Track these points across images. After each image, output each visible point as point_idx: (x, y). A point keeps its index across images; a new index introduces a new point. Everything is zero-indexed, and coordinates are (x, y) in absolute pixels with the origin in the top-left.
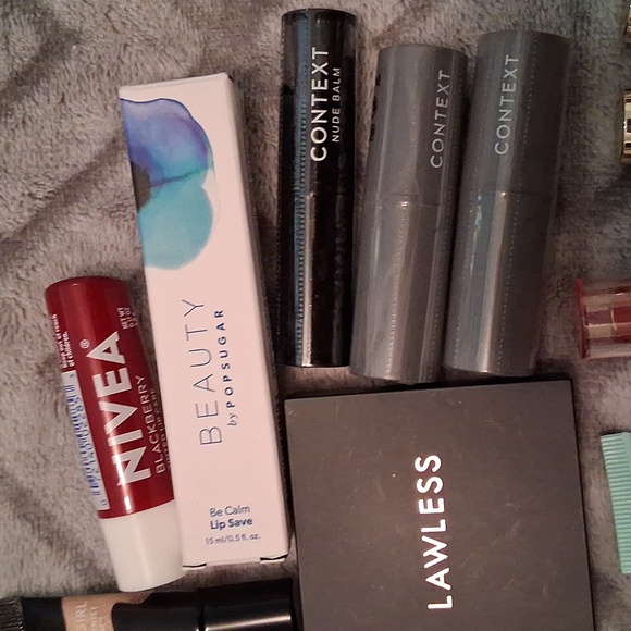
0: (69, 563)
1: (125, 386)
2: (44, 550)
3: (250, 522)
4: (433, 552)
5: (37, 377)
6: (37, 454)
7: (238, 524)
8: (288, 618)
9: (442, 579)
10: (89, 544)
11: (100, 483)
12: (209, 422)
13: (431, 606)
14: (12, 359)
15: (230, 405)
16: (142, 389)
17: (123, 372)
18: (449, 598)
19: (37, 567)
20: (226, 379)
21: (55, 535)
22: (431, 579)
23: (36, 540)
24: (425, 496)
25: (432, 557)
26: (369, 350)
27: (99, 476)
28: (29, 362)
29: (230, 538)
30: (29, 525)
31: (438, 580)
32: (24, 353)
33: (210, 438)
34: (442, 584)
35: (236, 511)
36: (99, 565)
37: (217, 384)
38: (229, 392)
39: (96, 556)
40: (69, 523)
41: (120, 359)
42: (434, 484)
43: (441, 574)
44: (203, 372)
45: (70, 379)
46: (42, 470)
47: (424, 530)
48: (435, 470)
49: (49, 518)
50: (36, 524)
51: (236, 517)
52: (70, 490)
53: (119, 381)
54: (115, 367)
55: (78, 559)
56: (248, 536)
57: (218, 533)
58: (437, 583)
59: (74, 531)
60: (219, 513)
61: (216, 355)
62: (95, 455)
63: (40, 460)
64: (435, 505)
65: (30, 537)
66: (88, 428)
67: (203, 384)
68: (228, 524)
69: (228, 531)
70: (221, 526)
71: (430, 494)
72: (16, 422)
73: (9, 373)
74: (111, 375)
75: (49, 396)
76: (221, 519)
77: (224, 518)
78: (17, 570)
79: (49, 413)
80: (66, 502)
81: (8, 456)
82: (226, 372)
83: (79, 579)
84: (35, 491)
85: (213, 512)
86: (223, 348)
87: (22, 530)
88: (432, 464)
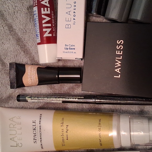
0: (28, 57)
1: (49, 12)
2: (22, 53)
3: (74, 49)
4: (117, 64)
5: (27, 10)
6: (24, 29)
7: (71, 49)
8: (79, 76)
9: (119, 70)
10: (33, 54)
11: (39, 36)
12: (68, 23)
13: (115, 77)
14: (22, 4)
15: (74, 19)
16: (53, 15)
17: (49, 9)
18: (120, 75)
19: (20, 57)
20: (74, 12)
21: (26, 50)
22: (116, 70)
23: (21, 50)
24: (118, 50)
25: (117, 65)
26: (111, 11)
27: (39, 34)
28: (26, 6)
29: (69, 52)
30: (20, 47)
31: (118, 70)
32: (25, 3)
33: (68, 27)
34: (118, 72)
35: (71, 46)
36: (35, 59)
37: (72, 13)
38: (74, 16)
39: (35, 57)
40: (29, 48)
41: (49, 6)
42: (121, 47)
43: (118, 69)
44: (69, 10)
45: (36, 9)
46: (25, 34)
47: (116, 58)
48: (122, 44)
49: (25, 46)
50: (21, 47)
51: (71, 47)
52: (31, 40)
53: (47, 11)
54: (47, 7)
55: (30, 57)
56: (73, 52)
57: (66, 51)
58: (117, 71)
59: (30, 50)
60: (67, 45)
61: (73, 6)
62: (39, 28)
63: (25, 31)
64: (120, 52)
65: (20, 50)
66: (38, 21)
67: (68, 13)
68: (69, 49)
69: (69, 50)
70: (67, 49)
71: (120, 50)
72: (20, 21)
73: (20, 8)
74: (46, 9)
75: (29, 15)
76: (67, 47)
77: (68, 47)
78: (15, 57)
79: (28, 20)
80: (30, 43)
81: (17, 29)
82: (74, 11)
83: (30, 62)
84: (22, 38)
85: (66, 45)
86: (75, 4)
87: (18, 47)
88: (121, 42)
